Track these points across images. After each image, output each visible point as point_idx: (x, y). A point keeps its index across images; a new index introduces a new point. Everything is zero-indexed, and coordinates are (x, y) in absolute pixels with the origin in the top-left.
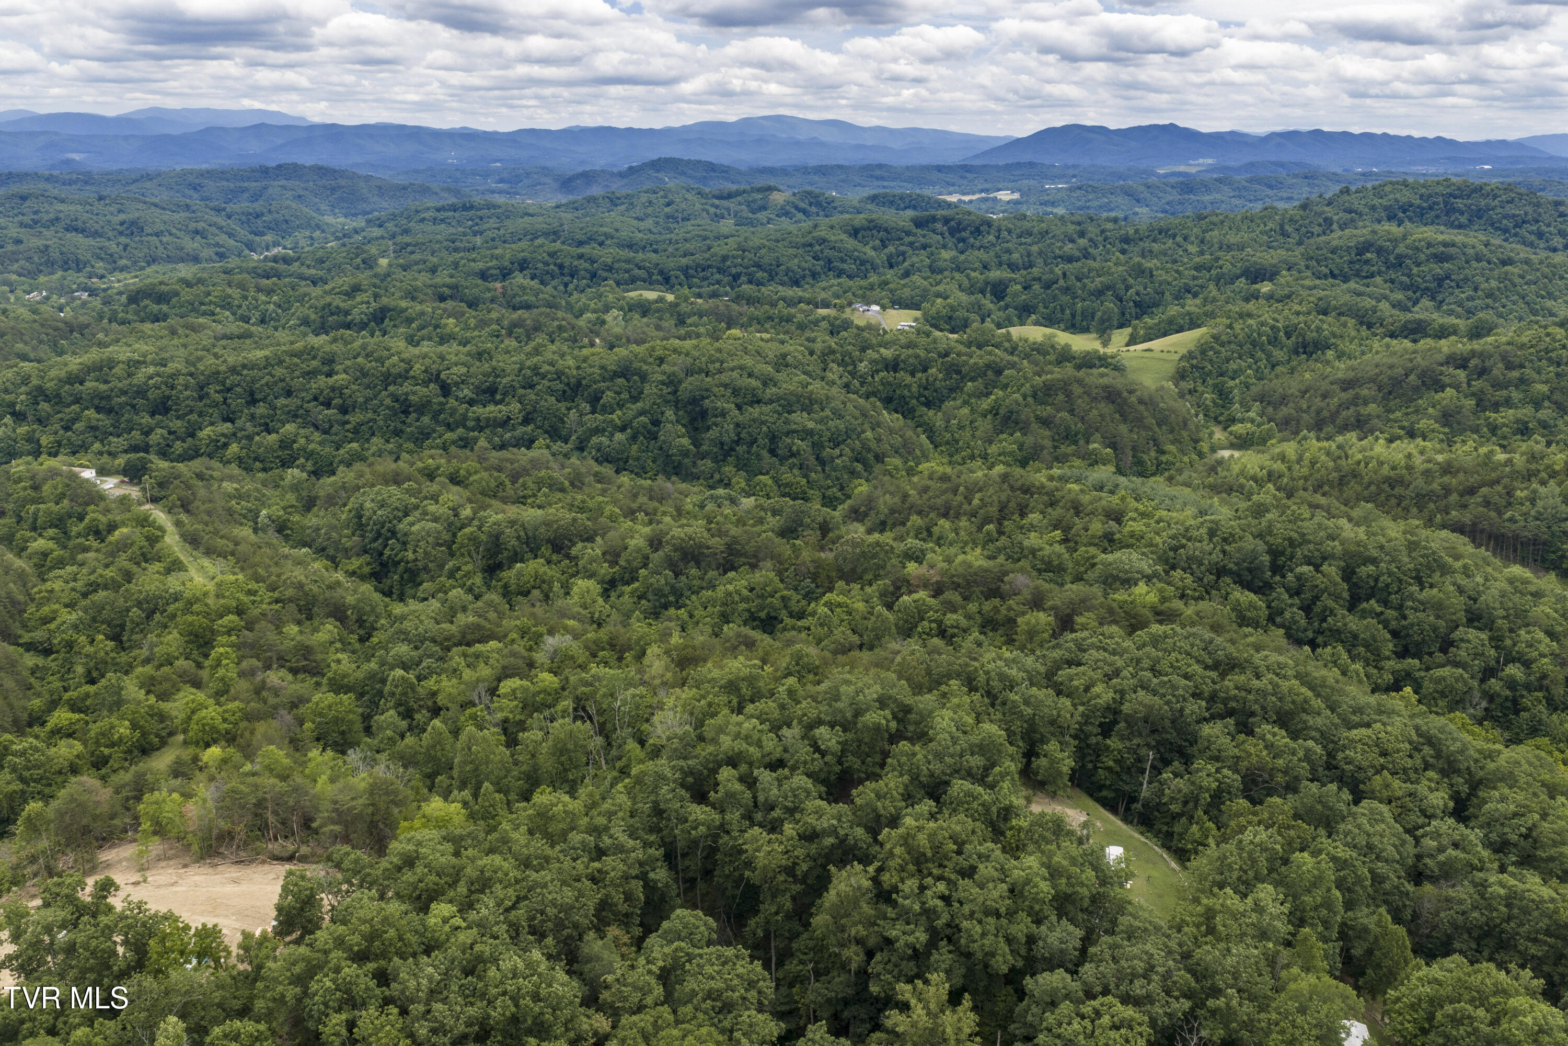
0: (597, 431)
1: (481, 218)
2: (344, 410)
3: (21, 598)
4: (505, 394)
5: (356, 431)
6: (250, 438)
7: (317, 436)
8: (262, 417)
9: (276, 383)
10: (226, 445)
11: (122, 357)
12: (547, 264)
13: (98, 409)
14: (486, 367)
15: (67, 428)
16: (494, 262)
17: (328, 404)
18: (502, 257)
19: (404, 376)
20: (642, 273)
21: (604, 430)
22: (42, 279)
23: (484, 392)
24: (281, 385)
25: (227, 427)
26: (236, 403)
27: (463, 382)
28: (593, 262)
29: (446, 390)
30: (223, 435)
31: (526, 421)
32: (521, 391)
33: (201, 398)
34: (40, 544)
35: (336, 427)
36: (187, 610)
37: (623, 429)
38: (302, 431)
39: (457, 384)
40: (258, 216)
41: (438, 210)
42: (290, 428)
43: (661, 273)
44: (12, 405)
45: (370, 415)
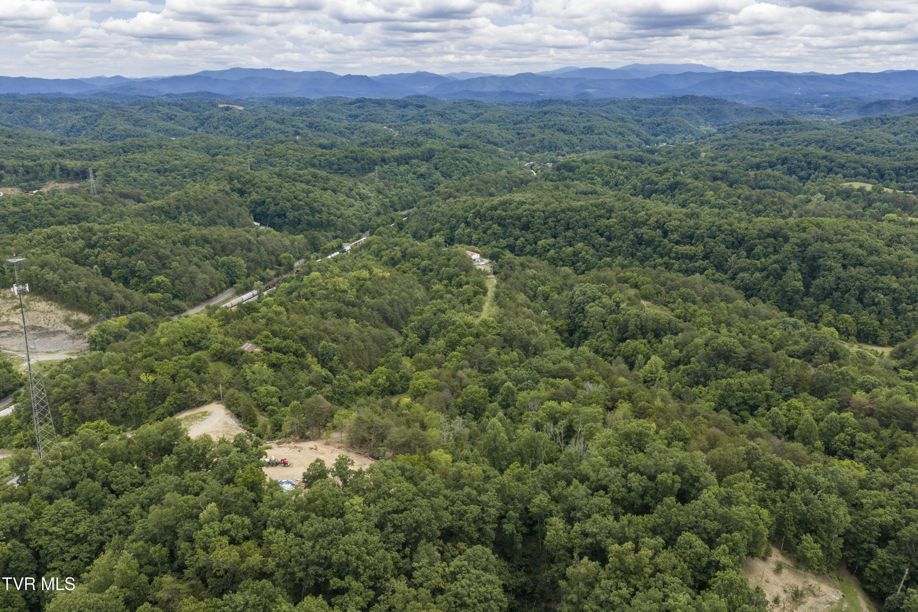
0: (743, 270)
1: (785, 130)
2: (609, 239)
3: (411, 310)
4: (697, 240)
5: (612, 251)
6: (561, 248)
7: (592, 251)
8: (569, 237)
9: (580, 220)
10: (549, 250)
11: (517, 199)
12: (800, 161)
13: (499, 225)
14: (692, 222)
15: (485, 232)
16: (767, 158)
17: (602, 235)
18: (772, 155)
19: (644, 223)
20: (865, 171)
21: (749, 269)
22: (537, 155)
23: (687, 237)
24: (583, 221)
25: (551, 241)
26: (560, 228)
27: (676, 230)
28: (832, 161)
29: (665, 234)
30: (549, 245)
31: (705, 258)
32: (707, 239)
33: (545, 224)
34: (438, 287)
35: (603, 248)
36: (454, 331)
37: (762, 270)
38: (586, 248)
39: (672, 231)
40: (659, 125)
41: (761, 124)
42: (580, 245)
43: (879, 171)
44: (466, 218)
45: (620, 243)
